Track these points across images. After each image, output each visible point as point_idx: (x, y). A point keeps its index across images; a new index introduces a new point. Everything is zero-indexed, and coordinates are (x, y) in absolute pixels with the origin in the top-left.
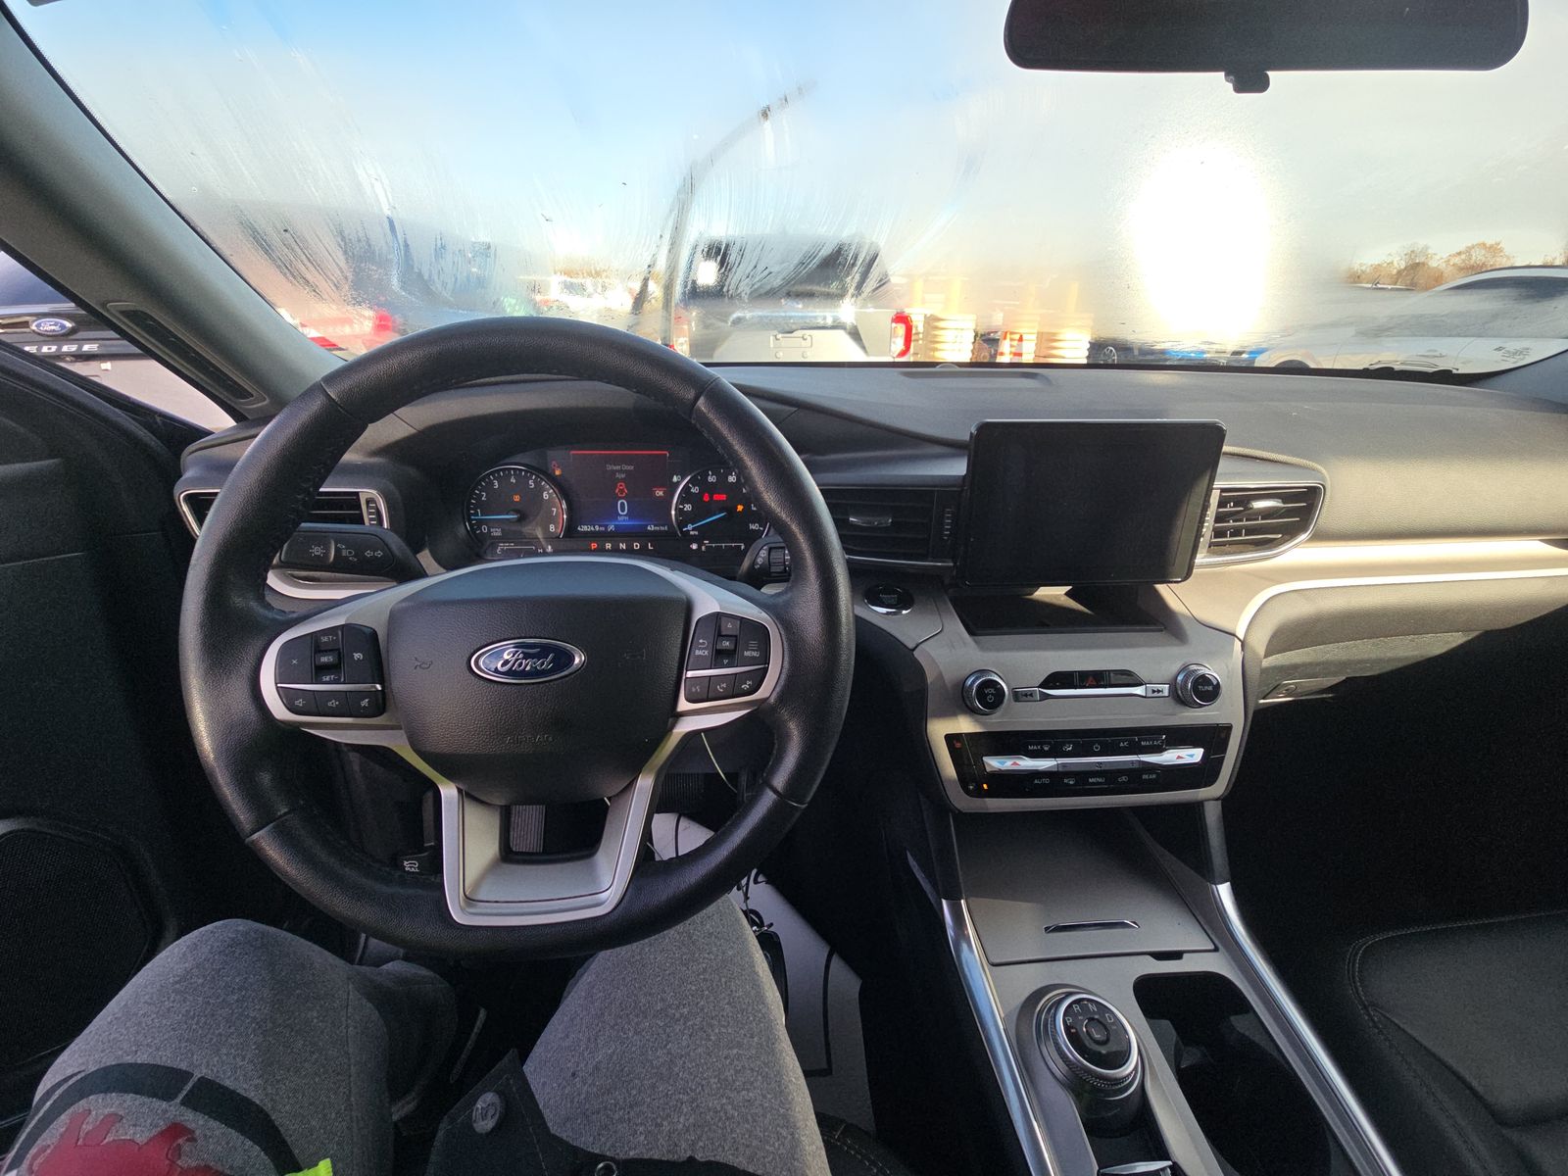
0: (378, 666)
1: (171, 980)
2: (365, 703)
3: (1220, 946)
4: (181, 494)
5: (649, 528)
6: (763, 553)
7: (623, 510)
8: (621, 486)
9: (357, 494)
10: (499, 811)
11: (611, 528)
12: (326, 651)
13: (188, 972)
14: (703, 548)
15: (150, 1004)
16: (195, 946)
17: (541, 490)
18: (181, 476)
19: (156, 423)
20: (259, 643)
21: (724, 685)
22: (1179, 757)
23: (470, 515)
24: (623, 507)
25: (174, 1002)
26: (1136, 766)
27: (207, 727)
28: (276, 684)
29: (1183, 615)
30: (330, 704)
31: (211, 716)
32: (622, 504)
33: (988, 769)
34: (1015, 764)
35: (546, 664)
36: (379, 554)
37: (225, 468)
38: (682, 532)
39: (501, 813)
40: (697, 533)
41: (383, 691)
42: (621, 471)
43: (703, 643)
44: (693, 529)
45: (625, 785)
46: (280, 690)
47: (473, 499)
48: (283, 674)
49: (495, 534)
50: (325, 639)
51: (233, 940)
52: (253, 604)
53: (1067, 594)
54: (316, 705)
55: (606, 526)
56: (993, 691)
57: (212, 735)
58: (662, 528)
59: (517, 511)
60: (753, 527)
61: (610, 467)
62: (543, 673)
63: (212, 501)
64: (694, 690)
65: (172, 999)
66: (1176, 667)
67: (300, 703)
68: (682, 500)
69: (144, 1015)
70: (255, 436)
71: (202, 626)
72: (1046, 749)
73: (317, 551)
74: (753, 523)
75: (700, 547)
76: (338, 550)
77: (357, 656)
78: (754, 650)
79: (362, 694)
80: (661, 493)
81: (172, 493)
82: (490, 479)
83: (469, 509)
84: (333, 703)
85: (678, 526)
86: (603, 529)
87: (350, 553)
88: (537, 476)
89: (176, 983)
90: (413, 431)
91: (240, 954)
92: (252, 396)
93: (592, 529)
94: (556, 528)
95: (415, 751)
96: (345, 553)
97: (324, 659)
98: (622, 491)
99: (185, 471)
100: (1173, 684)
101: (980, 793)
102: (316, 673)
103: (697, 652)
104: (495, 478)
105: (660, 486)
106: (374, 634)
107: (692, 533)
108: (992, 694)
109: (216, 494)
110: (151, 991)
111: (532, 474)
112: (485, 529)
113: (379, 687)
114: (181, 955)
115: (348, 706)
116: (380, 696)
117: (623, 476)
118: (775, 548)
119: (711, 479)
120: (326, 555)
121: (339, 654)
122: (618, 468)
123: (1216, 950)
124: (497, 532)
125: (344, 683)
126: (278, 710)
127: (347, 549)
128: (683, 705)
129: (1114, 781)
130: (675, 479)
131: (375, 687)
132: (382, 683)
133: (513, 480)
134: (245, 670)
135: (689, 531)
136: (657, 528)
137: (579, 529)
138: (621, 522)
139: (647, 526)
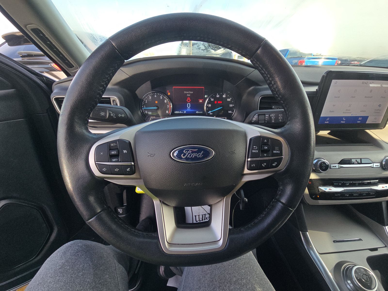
0: (132, 156)
1: (58, 268)
2: (128, 170)
3: (387, 245)
4: (53, 97)
5: (197, 112)
6: (256, 117)
8: (189, 99)
9: (109, 98)
10: (173, 208)
11: (185, 112)
12: (113, 149)
13: (64, 264)
15: (51, 278)
16: (65, 253)
17: (165, 99)
18: (52, 92)
19: (44, 79)
20: (87, 146)
21: (265, 164)
22: (383, 187)
23: (142, 107)
24: (189, 105)
25: (60, 277)
26: (370, 190)
27: (70, 179)
28: (95, 162)
29: (380, 140)
30: (115, 170)
31: (71, 175)
32: (189, 104)
33: (320, 191)
34: (330, 189)
35: (200, 155)
36: (123, 116)
37: (65, 89)
38: (207, 113)
39: (173, 209)
40: (212, 114)
41: (134, 165)
42: (189, 94)
43: (256, 148)
45: (221, 200)
46: (96, 164)
47: (143, 102)
48: (98, 159)
49: (150, 114)
50: (112, 145)
51: (78, 250)
52: (84, 131)
53: (329, 134)
54: (110, 171)
55: (183, 112)
56: (325, 165)
57: (72, 182)
58: (201, 112)
59: (157, 106)
60: (229, 112)
61: (185, 92)
62: (200, 159)
63: (63, 101)
64: (252, 165)
65: (59, 276)
66: (383, 157)
67: (104, 169)
68: (208, 103)
69: (50, 282)
70: (72, 80)
71: (66, 139)
72: (340, 184)
73: (102, 114)
74: (230, 111)
76: (110, 114)
77: (125, 151)
78: (277, 151)
79: (128, 166)
80: (201, 102)
81: (50, 98)
82: (148, 96)
83: (142, 105)
84: (117, 170)
85: (207, 111)
86: (182, 112)
87: (114, 115)
88: (163, 95)
89: (60, 268)
90: (128, 76)
91: (81, 255)
92: (74, 67)
93: (179, 113)
94: (168, 112)
95: (146, 188)
96: (112, 115)
97: (113, 153)
98: (189, 100)
99: (54, 90)
100: (381, 163)
101: (316, 198)
102: (110, 159)
103: (253, 151)
104: (150, 96)
105: (201, 99)
106: (130, 143)
107: (210, 114)
108: (324, 166)
109: (64, 98)
110: (51, 272)
111: (162, 94)
112: (146, 112)
113: (133, 163)
114: (60, 257)
115: (122, 171)
116: (133, 167)
117: (189, 95)
118: (261, 115)
119: (218, 96)
120: (106, 115)
121: (118, 150)
122: (188, 92)
123: (386, 247)
124: (150, 113)
125: (120, 162)
126: (97, 173)
127: (112, 113)
128: (246, 171)
129: (361, 195)
130: (206, 96)
131: (131, 163)
132: (134, 162)
133: (155, 96)
134: (83, 156)
135: (209, 113)
136: (199, 112)
137: (175, 112)
138: (188, 110)
139: (196, 111)
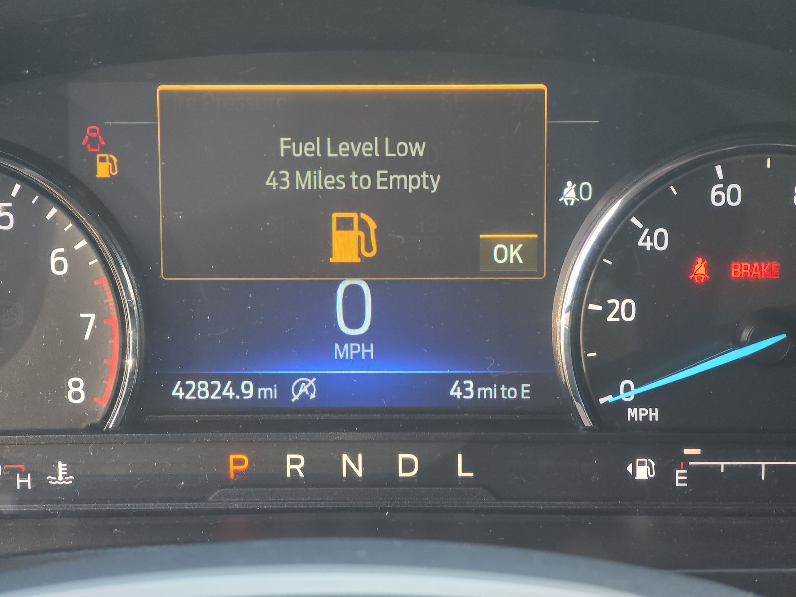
5: (455, 392)
7: (354, 320)
14: (679, 476)
32: (354, 293)
40: (654, 414)
44: (640, 401)
55: (283, 384)
58: (509, 393)
75: (664, 474)
80: (514, 253)
86: (270, 392)
130: (569, 194)
135: (622, 407)
136: (488, 392)
137: (177, 392)
138: (344, 363)
139: (448, 381)
